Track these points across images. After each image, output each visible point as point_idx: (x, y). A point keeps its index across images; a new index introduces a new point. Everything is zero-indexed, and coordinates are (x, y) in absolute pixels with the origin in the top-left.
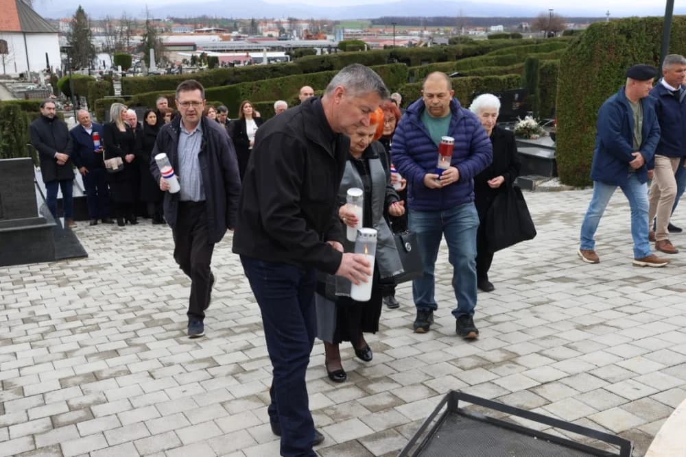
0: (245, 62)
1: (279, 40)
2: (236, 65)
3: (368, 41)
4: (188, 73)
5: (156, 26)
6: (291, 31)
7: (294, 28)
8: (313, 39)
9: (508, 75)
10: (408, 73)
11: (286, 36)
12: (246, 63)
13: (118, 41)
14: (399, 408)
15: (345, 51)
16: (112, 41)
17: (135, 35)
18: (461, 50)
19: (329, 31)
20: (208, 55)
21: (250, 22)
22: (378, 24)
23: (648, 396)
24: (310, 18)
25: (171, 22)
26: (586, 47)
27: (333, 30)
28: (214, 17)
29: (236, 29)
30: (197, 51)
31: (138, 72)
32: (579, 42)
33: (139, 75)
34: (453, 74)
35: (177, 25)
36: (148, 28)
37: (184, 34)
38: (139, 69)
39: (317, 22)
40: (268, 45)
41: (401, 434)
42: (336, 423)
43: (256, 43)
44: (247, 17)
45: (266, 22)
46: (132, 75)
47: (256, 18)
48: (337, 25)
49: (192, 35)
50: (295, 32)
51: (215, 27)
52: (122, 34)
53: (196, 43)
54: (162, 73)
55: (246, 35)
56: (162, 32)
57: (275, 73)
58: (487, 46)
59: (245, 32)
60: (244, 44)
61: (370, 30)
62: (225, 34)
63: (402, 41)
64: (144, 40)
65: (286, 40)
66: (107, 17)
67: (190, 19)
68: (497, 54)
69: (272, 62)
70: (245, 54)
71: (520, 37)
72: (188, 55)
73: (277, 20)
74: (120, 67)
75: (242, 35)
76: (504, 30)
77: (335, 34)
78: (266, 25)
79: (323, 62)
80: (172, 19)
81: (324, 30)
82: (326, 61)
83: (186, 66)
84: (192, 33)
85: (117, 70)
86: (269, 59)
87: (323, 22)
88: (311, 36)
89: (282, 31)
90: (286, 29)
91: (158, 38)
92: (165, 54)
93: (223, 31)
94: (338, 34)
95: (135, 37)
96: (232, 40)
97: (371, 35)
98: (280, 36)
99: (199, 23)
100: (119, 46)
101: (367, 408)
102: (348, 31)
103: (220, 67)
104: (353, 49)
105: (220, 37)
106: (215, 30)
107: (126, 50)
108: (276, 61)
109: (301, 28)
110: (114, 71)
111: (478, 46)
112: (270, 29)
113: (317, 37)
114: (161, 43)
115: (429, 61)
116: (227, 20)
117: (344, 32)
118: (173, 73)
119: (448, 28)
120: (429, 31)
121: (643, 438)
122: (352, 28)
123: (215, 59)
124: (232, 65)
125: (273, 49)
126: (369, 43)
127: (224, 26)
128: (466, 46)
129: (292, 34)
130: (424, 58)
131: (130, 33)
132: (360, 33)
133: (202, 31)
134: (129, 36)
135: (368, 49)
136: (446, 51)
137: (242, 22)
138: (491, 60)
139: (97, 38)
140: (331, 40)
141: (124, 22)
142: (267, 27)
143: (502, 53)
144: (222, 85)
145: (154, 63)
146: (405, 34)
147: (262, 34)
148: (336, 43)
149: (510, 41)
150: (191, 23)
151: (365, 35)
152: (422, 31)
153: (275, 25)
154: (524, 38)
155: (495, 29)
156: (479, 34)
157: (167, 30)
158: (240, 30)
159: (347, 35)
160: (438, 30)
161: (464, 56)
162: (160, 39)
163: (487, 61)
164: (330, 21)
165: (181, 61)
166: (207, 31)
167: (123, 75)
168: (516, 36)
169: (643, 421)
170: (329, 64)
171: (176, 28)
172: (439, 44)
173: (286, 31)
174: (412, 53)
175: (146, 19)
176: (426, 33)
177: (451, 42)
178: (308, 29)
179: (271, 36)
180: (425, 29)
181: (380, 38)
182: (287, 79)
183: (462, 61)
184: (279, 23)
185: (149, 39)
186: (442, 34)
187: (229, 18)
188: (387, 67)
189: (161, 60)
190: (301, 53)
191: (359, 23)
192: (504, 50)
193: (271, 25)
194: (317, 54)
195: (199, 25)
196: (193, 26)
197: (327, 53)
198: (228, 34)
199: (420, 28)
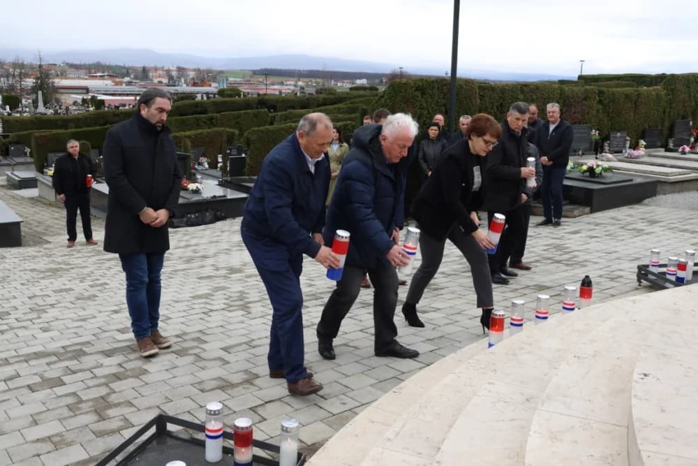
0: (129, 105)
1: (168, 86)
2: (120, 108)
3: (244, 89)
4: (75, 115)
5: (50, 70)
6: (179, 78)
7: (182, 76)
8: (198, 86)
10: (269, 118)
11: (175, 82)
12: (131, 106)
13: (10, 82)
15: (224, 98)
16: (5, 83)
17: (30, 78)
19: (214, 79)
20: (99, 98)
21: (141, 70)
22: (259, 74)
24: (196, 67)
25: (67, 67)
27: (218, 78)
28: (108, 64)
29: (127, 74)
30: (89, 94)
31: (25, 112)
33: (25, 115)
35: (73, 69)
36: (40, 72)
37: (79, 78)
38: (27, 109)
39: (203, 71)
44: (139, 64)
45: (156, 69)
46: (18, 115)
47: (147, 65)
48: (221, 75)
49: (86, 79)
50: (183, 80)
51: (108, 72)
52: (14, 76)
53: (89, 87)
54: (49, 113)
55: (138, 81)
56: (58, 75)
59: (136, 78)
61: (251, 79)
62: (117, 80)
63: (274, 89)
64: (36, 83)
65: (174, 86)
67: (84, 65)
68: (350, 103)
70: (133, 98)
71: (377, 89)
72: (79, 98)
73: (166, 68)
74: (8, 107)
75: (134, 81)
76: (368, 83)
77: (219, 83)
79: (197, 106)
80: (67, 64)
81: (209, 78)
83: (74, 108)
84: (86, 77)
85: (5, 109)
87: (209, 72)
88: (197, 83)
89: (171, 78)
90: (175, 76)
92: (58, 96)
93: (116, 76)
94: (221, 82)
95: (28, 80)
96: (124, 85)
97: (251, 84)
98: (169, 82)
99: (93, 69)
100: (12, 88)
102: (231, 79)
103: (106, 109)
104: (231, 96)
105: (113, 82)
106: (109, 76)
107: (18, 91)
109: (189, 76)
110: (2, 111)
111: (336, 96)
112: (160, 76)
113: (203, 84)
114: (54, 86)
115: (293, 107)
116: (120, 66)
117: (227, 80)
118: (60, 114)
119: (318, 80)
120: (303, 82)
122: (234, 77)
123: (102, 102)
124: (117, 107)
127: (116, 72)
128: (326, 96)
129: (180, 81)
130: (290, 105)
131: (23, 76)
132: (242, 82)
133: (96, 76)
134: (21, 79)
135: (244, 96)
136: (310, 99)
137: (134, 69)
138: (343, 108)
140: (215, 87)
141: (16, 65)
142: (157, 74)
143: (354, 103)
144: (101, 125)
145: (42, 105)
146: (282, 83)
147: (152, 80)
148: (215, 91)
149: (368, 92)
150: (86, 69)
151: (246, 84)
152: (296, 82)
153: (164, 72)
154: (379, 91)
155: (359, 82)
156: (343, 86)
157: (62, 74)
158: (132, 76)
159: (231, 83)
160: (311, 81)
161: (325, 104)
162: (53, 83)
163: (339, 109)
164: (215, 71)
165: (71, 102)
166: (101, 76)
167: (9, 114)
168: (373, 89)
170: (203, 109)
171: (72, 73)
172: (307, 92)
173: (175, 78)
174: (278, 101)
175: (39, 63)
176: (300, 83)
177: (317, 92)
178: (195, 77)
179: (160, 82)
180: (299, 80)
181: (257, 87)
184: (168, 71)
185: (41, 81)
186: (313, 84)
187: (122, 65)
188: (250, 112)
189: (53, 101)
190: (183, 99)
191: (241, 73)
192: (356, 100)
193: (161, 72)
194: (197, 99)
195: (93, 71)
196: (87, 71)
197: (205, 98)
198: (121, 80)
199: (295, 79)
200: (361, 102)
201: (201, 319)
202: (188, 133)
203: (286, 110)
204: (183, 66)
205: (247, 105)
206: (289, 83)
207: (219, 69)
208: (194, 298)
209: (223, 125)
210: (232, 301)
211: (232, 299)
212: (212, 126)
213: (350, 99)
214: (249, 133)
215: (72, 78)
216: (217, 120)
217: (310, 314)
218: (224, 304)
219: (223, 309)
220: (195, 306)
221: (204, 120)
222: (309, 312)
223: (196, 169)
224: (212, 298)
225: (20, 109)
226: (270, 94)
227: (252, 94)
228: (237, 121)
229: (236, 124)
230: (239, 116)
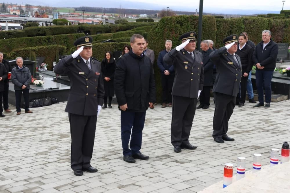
1: (20, 16)
3: (69, 20)
6: (27, 12)
7: (29, 11)
8: (40, 17)
11: (25, 15)
15: (57, 25)
18: (118, 27)
19: (50, 13)
21: (1, 5)
22: (79, 11)
24: (39, 5)
27: (53, 13)
34: (107, 41)
39: (43, 8)
40: (13, 19)
43: (5, 17)
45: (12, 6)
47: (5, 3)
48: (55, 10)
50: (30, 13)
57: (9, 36)
58: (132, 25)
61: (74, 13)
63: (89, 20)
65: (24, 17)
68: (137, 30)
69: (12, 29)
71: (153, 21)
73: (18, 5)
76: (147, 16)
77: (53, 15)
78: (12, 8)
79: (39, 31)
81: (47, 12)
82: (41, 30)
86: (10, 28)
87: (47, 8)
88: (39, 15)
89: (22, 11)
90: (24, 10)
94: (55, 15)
97: (74, 16)
98: (21, 14)
102: (61, 13)
104: (61, 24)
108: (14, 29)
109: (33, 10)
111: (128, 25)
112: (14, 10)
113: (43, 16)
115: (101, 32)
117: (59, 14)
119: (116, 14)
120: (107, 16)
122: (63, 12)
125: (16, 22)
128: (121, 25)
129: (28, 14)
130: (98, 30)
132: (68, 15)
135: (70, 24)
136: (110, 27)
140: (51, 18)
143: (139, 30)
146: (94, 16)
147: (9, 13)
148: (52, 20)
149: (147, 23)
151: (71, 16)
152: (103, 16)
153: (18, 8)
154: (154, 22)
155: (144, 16)
156: (132, 19)
159: (61, 16)
160: (112, 15)
161: (120, 30)
163: (130, 33)
164: (51, 7)
168: (151, 20)
170: (43, 33)
172: (110, 22)
173: (25, 12)
174: (91, 28)
176: (105, 16)
177: (116, 22)
178: (38, 11)
179: (15, 14)
180: (104, 14)
181: (78, 18)
182: (14, 40)
184: (20, 7)
186: (113, 17)
188: (73, 35)
190: (30, 25)
191: (68, 9)
192: (141, 28)
193: (15, 7)
194: (39, 26)
197: (45, 25)
199: (102, 14)
200: (143, 29)
201: (42, 168)
202: (33, 48)
203: (96, 34)
204: (29, 4)
205: (72, 30)
206: (98, 16)
207: (53, 7)
208: (37, 154)
209: (56, 43)
210: (62, 156)
211: (61, 155)
212: (49, 43)
213: (136, 27)
214: (73, 49)
216: (53, 39)
217: (111, 164)
218: (57, 158)
219: (56, 162)
220: (37, 160)
221: (44, 39)
222: (110, 163)
223: (39, 71)
224: (49, 154)
226: (87, 24)
227: (75, 23)
228: (65, 40)
229: (64, 42)
230: (66, 38)
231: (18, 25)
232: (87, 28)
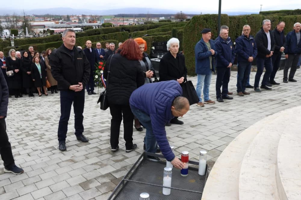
1: (79, 23)
4: (42, 37)
5: (28, 18)
6: (83, 20)
7: (84, 18)
8: (92, 23)
9: (166, 35)
10: (129, 35)
13: (12, 24)
14: (125, 160)
15: (105, 27)
16: (10, 24)
17: (19, 22)
18: (149, 26)
19: (98, 19)
20: (50, 29)
21: (66, 16)
22: (117, 17)
23: (215, 149)
24: (90, 15)
25: (34, 17)
26: (192, 25)
27: (100, 19)
28: (52, 15)
29: (61, 19)
30: (46, 28)
31: (21, 37)
32: (190, 23)
33: (21, 38)
34: (146, 35)
35: (37, 18)
36: (24, 19)
37: (40, 21)
38: (22, 36)
39: (93, 16)
40: (74, 25)
41: (126, 170)
42: (102, 167)
43: (69, 24)
44: (65, 14)
45: (73, 16)
46: (19, 38)
47: (69, 15)
48: (101, 17)
49: (43, 22)
50: (85, 20)
51: (53, 18)
52: (13, 21)
53: (45, 25)
54: (31, 37)
55: (65, 22)
56: (31, 21)
57: (77, 36)
58: (158, 25)
59: (65, 20)
60: (65, 25)
61: (114, 19)
62: (57, 21)
63: (127, 23)
64: (23, 24)
65: (81, 23)
66: (7, 14)
67: (42, 15)
68: (162, 28)
70: (65, 29)
71: (170, 21)
72: (42, 30)
73: (77, 15)
74: (13, 35)
75: (64, 22)
76: (165, 19)
77: (101, 21)
78: (73, 18)
79: (96, 31)
80: (35, 15)
81: (96, 19)
82: (97, 31)
83: (41, 34)
84: (43, 21)
85: (12, 36)
87: (96, 16)
89: (80, 20)
91: (29, 23)
92: (32, 29)
93: (56, 20)
94: (102, 21)
95: (19, 23)
96: (60, 23)
97: (114, 21)
98: (79, 22)
99: (46, 17)
100: (13, 26)
101: (113, 161)
103: (55, 34)
104: (108, 26)
105: (55, 22)
106: (53, 20)
107: (16, 28)
108: (78, 31)
109: (87, 18)
110: (11, 37)
111: (155, 25)
112: (75, 19)
114: (31, 25)
115: (137, 30)
116: (57, 15)
118: (36, 37)
119: (143, 18)
121: (213, 163)
122: (107, 18)
123: (53, 31)
124: (60, 33)
125: (77, 27)
126: (113, 24)
127: (56, 18)
128: (151, 25)
129: (83, 21)
130: (135, 29)
131: (17, 21)
133: (47, 20)
134: (16, 23)
135: (114, 26)
136: (143, 26)
137: (64, 16)
138: (160, 30)
139: (3, 23)
140: (99, 23)
141: (14, 17)
143: (164, 27)
144: (56, 41)
145: (28, 33)
146: (128, 20)
147: (71, 21)
148: (101, 24)
149: (167, 23)
150: (42, 17)
152: (134, 19)
153: (77, 17)
154: (172, 22)
155: (162, 18)
156: (155, 20)
157: (33, 20)
158: (63, 20)
159: (105, 21)
160: (140, 19)
161: (150, 28)
162: (30, 24)
163: (158, 30)
164: (99, 16)
165: (39, 32)
166: (49, 20)
167: (15, 38)
168: (169, 21)
169: (212, 157)
172: (141, 24)
173: (81, 20)
174: (130, 28)
175: (24, 15)
176: (136, 20)
177: (145, 23)
178: (90, 19)
179: (75, 22)
181: (118, 22)
182: (82, 38)
183: (149, 30)
184: (78, 17)
185: (25, 23)
186: (142, 20)
187: (58, 15)
189: (31, 32)
190: (87, 28)
191: (110, 16)
192: (165, 26)
193: (75, 17)
194: (94, 28)
195: (46, 18)
196: (43, 18)
197: (97, 28)
198: (58, 21)
199: (133, 18)
204: (84, 14)
205: (117, 30)
206: (131, 20)
207: (100, 15)
209: (109, 39)
212: (104, 40)
215: (37, 21)
216: (107, 37)
221: (101, 37)
225: (19, 36)
227: (117, 25)
228: (115, 37)
229: (115, 38)
230: (116, 35)
231: (80, 29)
232: (127, 28)
